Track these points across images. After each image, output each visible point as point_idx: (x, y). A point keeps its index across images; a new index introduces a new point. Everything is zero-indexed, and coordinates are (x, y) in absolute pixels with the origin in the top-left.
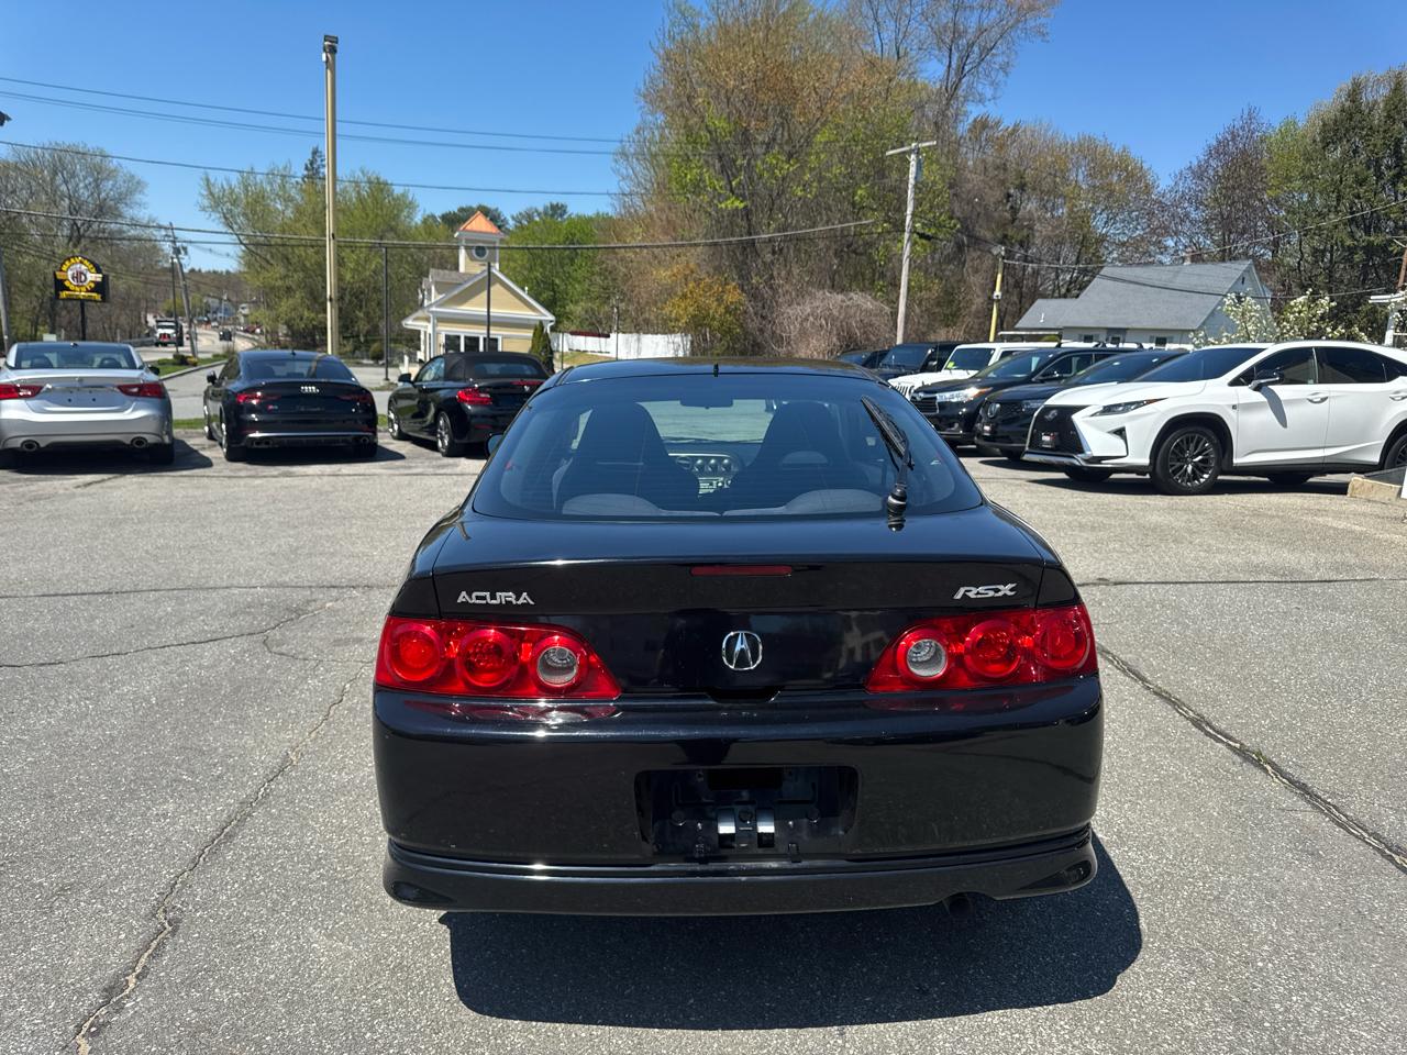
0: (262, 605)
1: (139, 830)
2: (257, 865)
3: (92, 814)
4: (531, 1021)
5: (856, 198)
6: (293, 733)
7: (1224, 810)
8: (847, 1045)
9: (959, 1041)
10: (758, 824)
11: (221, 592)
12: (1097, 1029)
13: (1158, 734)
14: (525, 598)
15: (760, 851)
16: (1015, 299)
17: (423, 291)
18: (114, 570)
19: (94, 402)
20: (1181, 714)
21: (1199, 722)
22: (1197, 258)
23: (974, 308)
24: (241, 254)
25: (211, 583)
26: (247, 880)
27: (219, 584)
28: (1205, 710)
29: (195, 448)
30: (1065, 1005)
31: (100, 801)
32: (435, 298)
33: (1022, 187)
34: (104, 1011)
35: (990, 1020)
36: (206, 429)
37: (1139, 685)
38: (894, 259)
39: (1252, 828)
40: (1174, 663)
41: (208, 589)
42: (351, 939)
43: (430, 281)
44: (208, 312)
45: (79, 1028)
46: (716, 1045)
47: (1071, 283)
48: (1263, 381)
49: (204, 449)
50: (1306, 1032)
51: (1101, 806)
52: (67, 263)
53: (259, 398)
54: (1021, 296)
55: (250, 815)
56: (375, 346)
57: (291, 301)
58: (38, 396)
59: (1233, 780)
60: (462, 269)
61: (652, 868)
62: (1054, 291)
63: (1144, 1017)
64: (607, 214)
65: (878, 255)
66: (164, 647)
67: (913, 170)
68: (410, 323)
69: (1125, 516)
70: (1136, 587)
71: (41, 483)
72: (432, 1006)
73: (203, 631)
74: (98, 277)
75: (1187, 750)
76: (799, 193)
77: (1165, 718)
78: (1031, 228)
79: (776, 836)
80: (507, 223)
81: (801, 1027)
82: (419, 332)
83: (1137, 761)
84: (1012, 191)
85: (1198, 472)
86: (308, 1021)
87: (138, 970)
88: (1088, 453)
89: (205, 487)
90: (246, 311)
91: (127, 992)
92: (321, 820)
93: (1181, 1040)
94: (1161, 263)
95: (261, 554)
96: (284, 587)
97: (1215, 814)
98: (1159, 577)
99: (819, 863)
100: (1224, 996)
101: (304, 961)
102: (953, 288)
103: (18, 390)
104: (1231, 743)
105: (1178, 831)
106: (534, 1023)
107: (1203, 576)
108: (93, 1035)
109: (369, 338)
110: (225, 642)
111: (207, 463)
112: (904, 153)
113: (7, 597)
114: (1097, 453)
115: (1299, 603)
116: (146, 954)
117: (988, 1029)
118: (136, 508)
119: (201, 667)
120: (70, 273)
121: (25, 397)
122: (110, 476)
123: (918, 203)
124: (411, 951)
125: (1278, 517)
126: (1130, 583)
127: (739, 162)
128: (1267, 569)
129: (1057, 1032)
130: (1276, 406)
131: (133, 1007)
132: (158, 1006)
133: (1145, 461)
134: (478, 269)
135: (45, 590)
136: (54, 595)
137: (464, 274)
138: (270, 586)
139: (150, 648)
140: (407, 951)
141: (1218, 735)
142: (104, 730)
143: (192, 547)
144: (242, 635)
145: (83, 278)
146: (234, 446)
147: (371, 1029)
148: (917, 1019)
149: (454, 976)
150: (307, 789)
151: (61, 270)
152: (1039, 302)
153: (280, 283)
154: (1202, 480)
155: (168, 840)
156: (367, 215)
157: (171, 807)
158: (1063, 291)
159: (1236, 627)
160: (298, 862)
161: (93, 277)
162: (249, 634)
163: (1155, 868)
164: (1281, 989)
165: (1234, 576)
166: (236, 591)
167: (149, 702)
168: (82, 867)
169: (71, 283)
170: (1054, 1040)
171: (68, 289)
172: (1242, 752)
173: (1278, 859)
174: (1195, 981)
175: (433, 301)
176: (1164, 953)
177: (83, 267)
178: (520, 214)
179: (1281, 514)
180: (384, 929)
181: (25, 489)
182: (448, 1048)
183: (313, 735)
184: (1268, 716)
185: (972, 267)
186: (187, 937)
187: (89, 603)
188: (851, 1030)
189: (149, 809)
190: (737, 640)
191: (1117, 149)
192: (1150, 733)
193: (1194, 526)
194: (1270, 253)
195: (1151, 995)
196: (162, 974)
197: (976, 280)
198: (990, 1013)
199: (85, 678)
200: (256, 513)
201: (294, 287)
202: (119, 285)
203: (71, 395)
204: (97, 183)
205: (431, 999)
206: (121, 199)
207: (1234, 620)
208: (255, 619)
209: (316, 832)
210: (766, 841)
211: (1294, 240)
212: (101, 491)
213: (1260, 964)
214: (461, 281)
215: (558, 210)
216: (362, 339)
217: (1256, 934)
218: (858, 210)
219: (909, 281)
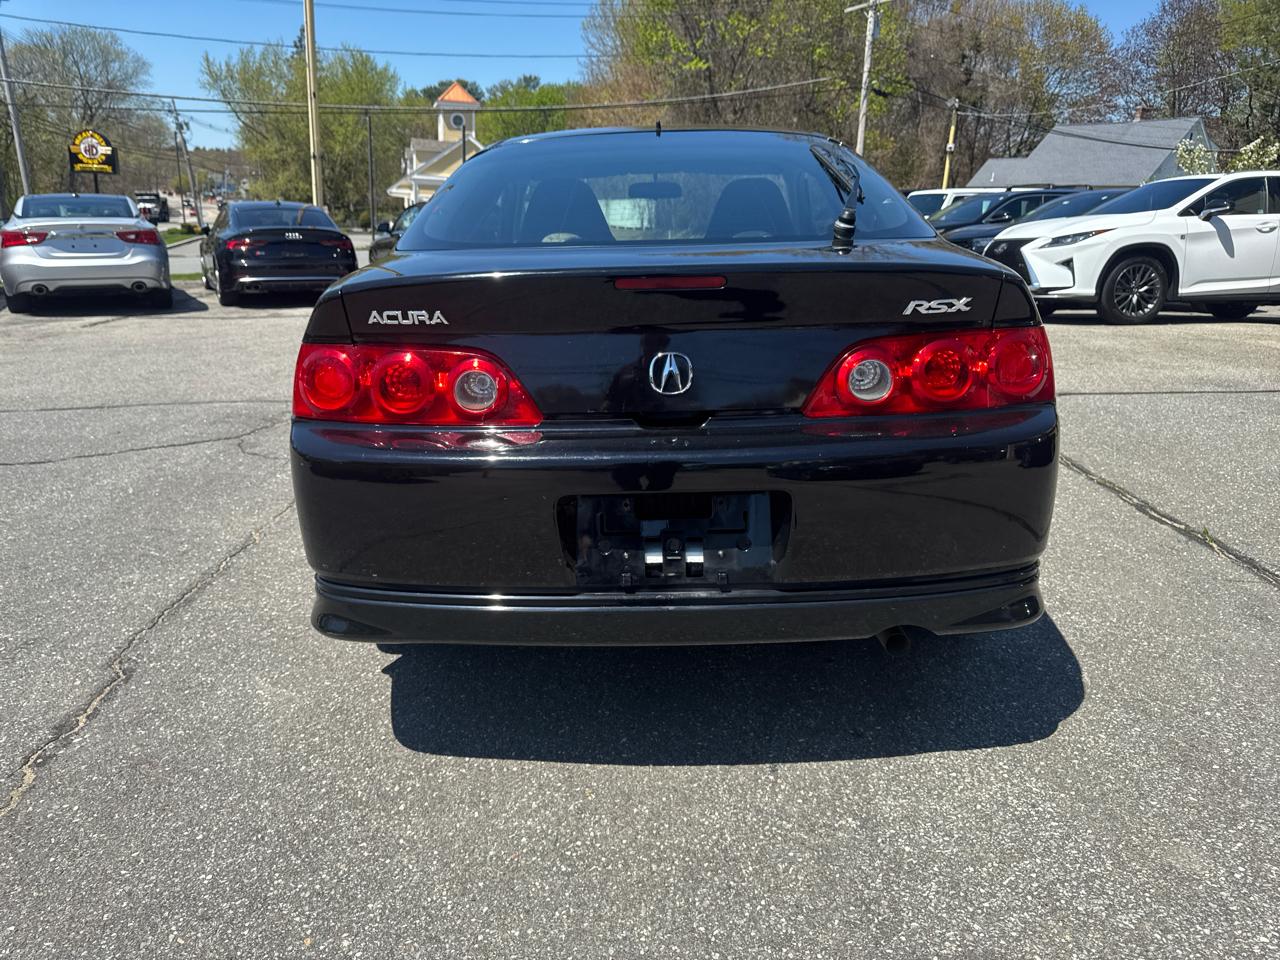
0: (240, 415)
1: (105, 595)
2: (212, 624)
3: (63, 582)
4: (465, 756)
5: (815, 57)
6: (259, 518)
7: (1169, 582)
8: (779, 781)
9: (893, 779)
10: (687, 554)
11: (203, 405)
12: (1037, 770)
13: (1101, 516)
14: (438, 317)
15: (689, 580)
16: (966, 160)
17: (405, 160)
18: (108, 389)
19: (95, 248)
20: (1125, 501)
21: (1143, 507)
22: (1147, 113)
23: (927, 168)
24: (238, 129)
25: (195, 399)
26: (201, 636)
27: (202, 398)
28: (1149, 497)
29: (194, 296)
30: (1004, 748)
31: (71, 572)
32: (416, 165)
33: (977, 48)
34: (52, 745)
35: (926, 760)
36: (204, 279)
37: (1083, 477)
38: (851, 119)
39: (1197, 596)
40: (1118, 459)
41: (192, 403)
42: (295, 686)
43: (411, 152)
44: (212, 187)
45: (26, 760)
46: (646, 779)
47: (1021, 143)
48: (1213, 211)
49: (201, 296)
50: (1257, 774)
51: (1044, 577)
52: (79, 137)
53: (247, 244)
54: (972, 159)
55: (210, 584)
56: (364, 215)
57: (287, 173)
58: (45, 242)
59: (1178, 555)
60: (441, 138)
61: (577, 597)
62: (1004, 152)
63: (1086, 759)
64: (577, 83)
65: (837, 114)
66: (146, 449)
67: (870, 26)
68: (394, 191)
69: (1070, 341)
70: (1080, 398)
71: (52, 324)
72: (368, 744)
73: (184, 436)
74: (108, 150)
75: (1131, 530)
76: (760, 54)
77: (1109, 503)
78: (984, 89)
79: (705, 565)
80: (483, 96)
81: (732, 764)
82: (403, 199)
83: (1080, 540)
84: (967, 53)
85: (1143, 302)
86: (246, 756)
87: (89, 711)
88: (1036, 284)
89: (200, 326)
90: (247, 186)
91: (76, 730)
92: (277, 587)
93: (1125, 779)
94: (1111, 121)
95: (244, 376)
96: (262, 402)
97: (1160, 584)
98: (1104, 388)
99: (749, 593)
100: (1170, 741)
101: (248, 705)
102: (907, 149)
103: (25, 236)
104: (1176, 525)
105: (1122, 598)
106: (467, 759)
107: (1147, 387)
108: (38, 765)
109: (359, 208)
110: (202, 445)
111: (203, 307)
112: (862, 10)
113: (8, 411)
114: (1044, 285)
115: (1244, 409)
116: (98, 699)
117: (924, 769)
118: (135, 342)
119: (177, 464)
120: (82, 147)
121: (33, 243)
122: (114, 318)
123: (875, 62)
124: (351, 697)
125: (1222, 341)
126: (1074, 394)
127: (703, 24)
128: (1210, 381)
129: (995, 771)
130: (1225, 236)
131: (79, 743)
132: (104, 741)
133: (1091, 291)
134: (456, 137)
135: (44, 405)
136: (51, 410)
137: (444, 142)
138: (250, 401)
139: (133, 450)
140: (348, 697)
141: (1162, 518)
142: (82, 514)
143: (182, 371)
144: (219, 439)
145: (95, 151)
146: (227, 291)
147: (307, 763)
148: (851, 759)
149: (393, 718)
150: (265, 562)
151: (74, 144)
152: (990, 162)
153: (276, 156)
154: (1146, 310)
155: (130, 603)
156: (353, 90)
157: (136, 577)
158: (1013, 151)
159: (1181, 429)
160: (251, 622)
161: (105, 150)
162: (226, 439)
163: (1098, 630)
164: (1231, 736)
165: (1179, 387)
166: (217, 405)
167: (125, 491)
168: (47, 626)
169: (84, 156)
170: (992, 779)
171: (81, 162)
172: (1188, 533)
173: (1225, 623)
174: (1140, 727)
175: (415, 168)
176: (1107, 703)
177: (94, 141)
178: (495, 86)
179: (1224, 338)
180: (328, 678)
181: (37, 328)
182: (380, 780)
183: (277, 519)
184: (1213, 501)
185: (926, 128)
186: (139, 683)
187: (82, 415)
188: (783, 768)
189: (116, 578)
190: (665, 362)
191: (1074, 7)
192: (1092, 517)
193: (1138, 348)
194: (1219, 110)
195: (1094, 739)
196: (112, 715)
197: (929, 141)
198: (927, 755)
199: (69, 473)
200: (243, 345)
201: (289, 159)
202: (129, 160)
203: (74, 241)
204: (106, 63)
205: (367, 738)
206: (127, 78)
207: (1178, 423)
208: (232, 426)
209: (270, 597)
210: (695, 570)
211: (1245, 94)
212: (104, 330)
213: (1208, 713)
214: (440, 149)
215: (530, 82)
216: (352, 208)
217: (1203, 687)
218: (817, 68)
219: (865, 138)
